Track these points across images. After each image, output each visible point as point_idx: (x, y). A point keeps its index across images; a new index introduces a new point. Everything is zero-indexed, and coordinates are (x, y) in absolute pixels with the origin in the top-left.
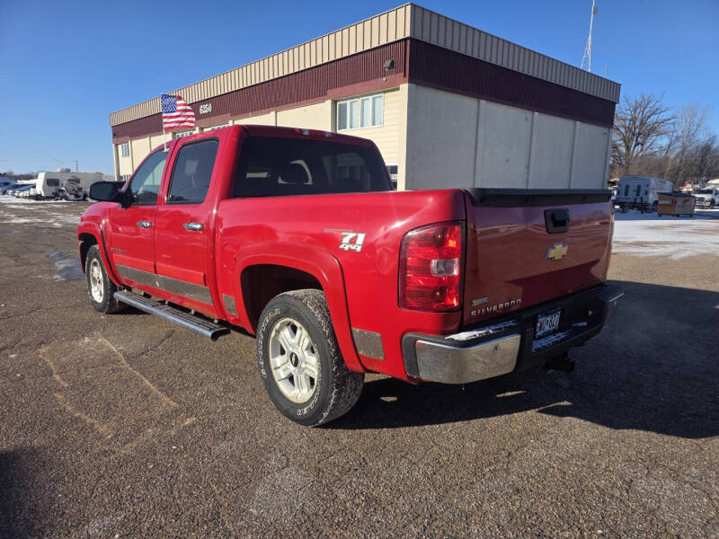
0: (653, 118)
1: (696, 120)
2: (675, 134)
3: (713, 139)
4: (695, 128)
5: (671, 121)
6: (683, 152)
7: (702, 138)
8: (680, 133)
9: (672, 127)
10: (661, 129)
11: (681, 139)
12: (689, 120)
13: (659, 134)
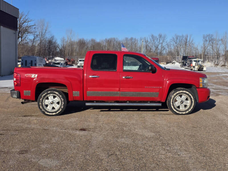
0: (25, 24)
1: (45, 28)
2: (36, 33)
3: (53, 37)
4: (44, 31)
5: (34, 27)
6: (41, 43)
7: (48, 36)
8: (38, 33)
9: (34, 29)
10: (29, 30)
11: (39, 36)
12: (41, 27)
13: (29, 33)
